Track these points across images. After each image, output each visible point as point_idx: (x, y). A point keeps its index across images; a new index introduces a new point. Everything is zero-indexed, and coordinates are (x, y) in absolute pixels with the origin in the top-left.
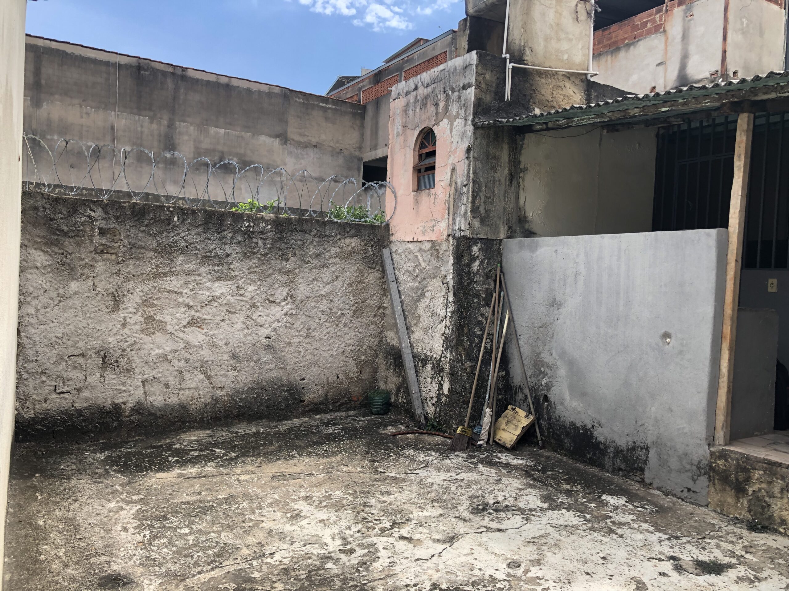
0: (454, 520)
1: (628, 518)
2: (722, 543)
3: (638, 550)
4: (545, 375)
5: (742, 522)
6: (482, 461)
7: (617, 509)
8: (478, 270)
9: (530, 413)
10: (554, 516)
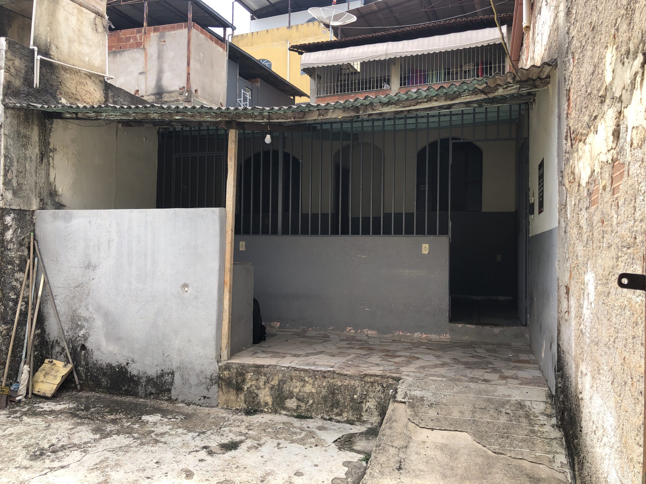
0: (15, 470)
1: (166, 428)
2: (232, 428)
3: (180, 449)
4: (82, 327)
5: (241, 411)
6: (25, 414)
7: (156, 424)
8: (12, 239)
9: (68, 362)
10: (108, 443)
